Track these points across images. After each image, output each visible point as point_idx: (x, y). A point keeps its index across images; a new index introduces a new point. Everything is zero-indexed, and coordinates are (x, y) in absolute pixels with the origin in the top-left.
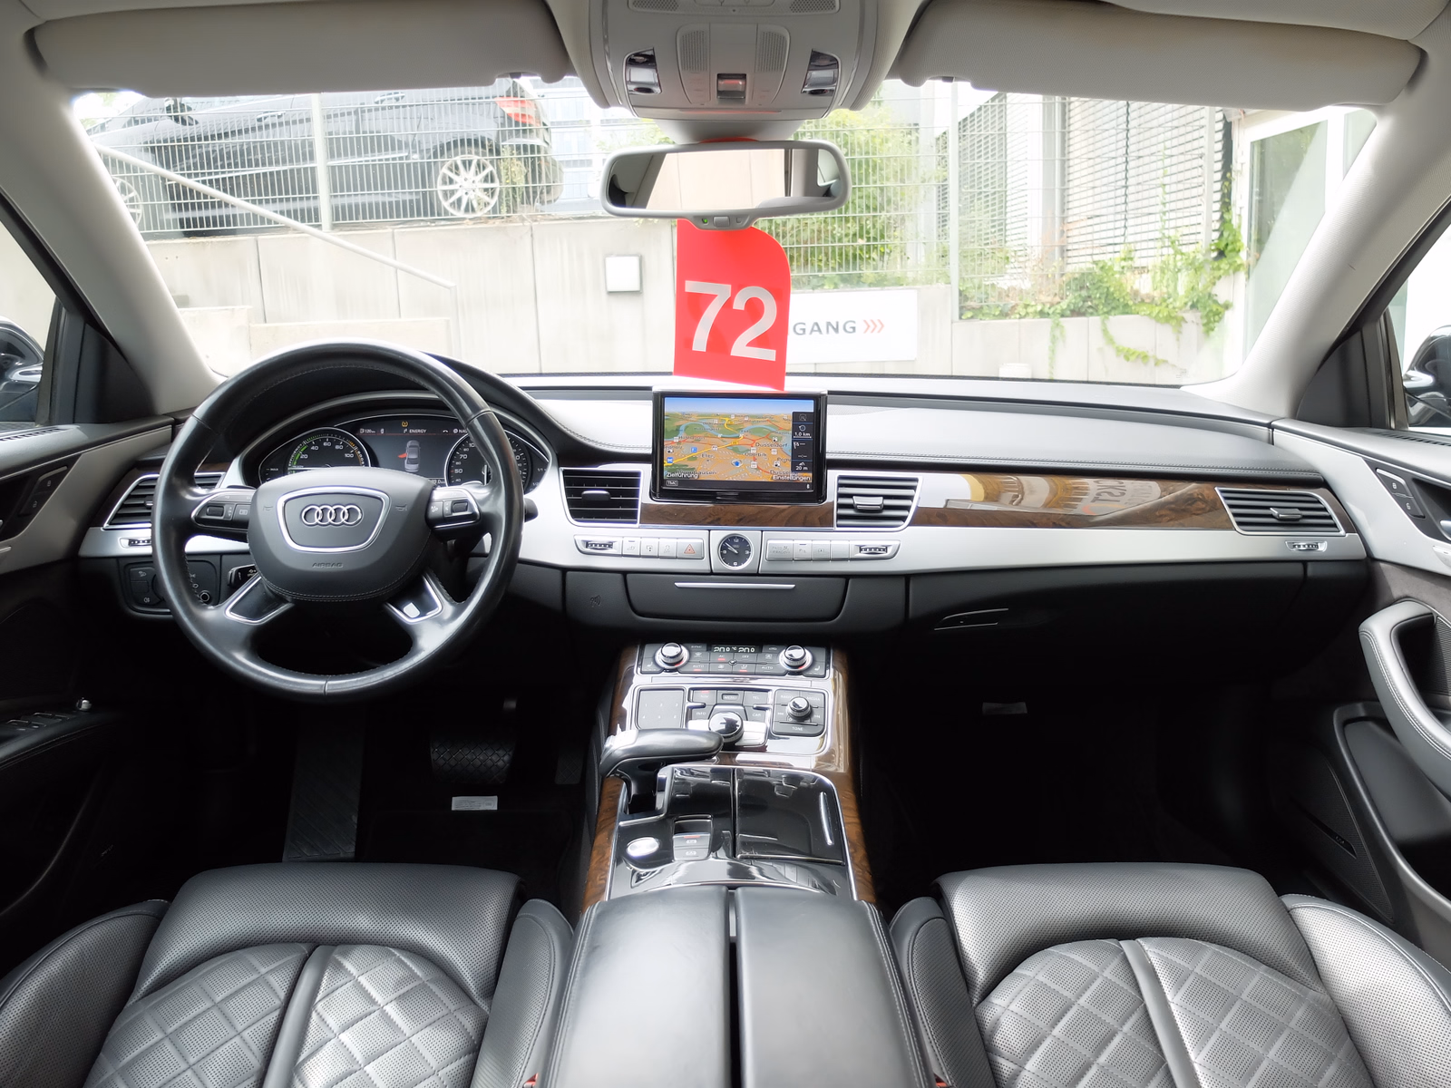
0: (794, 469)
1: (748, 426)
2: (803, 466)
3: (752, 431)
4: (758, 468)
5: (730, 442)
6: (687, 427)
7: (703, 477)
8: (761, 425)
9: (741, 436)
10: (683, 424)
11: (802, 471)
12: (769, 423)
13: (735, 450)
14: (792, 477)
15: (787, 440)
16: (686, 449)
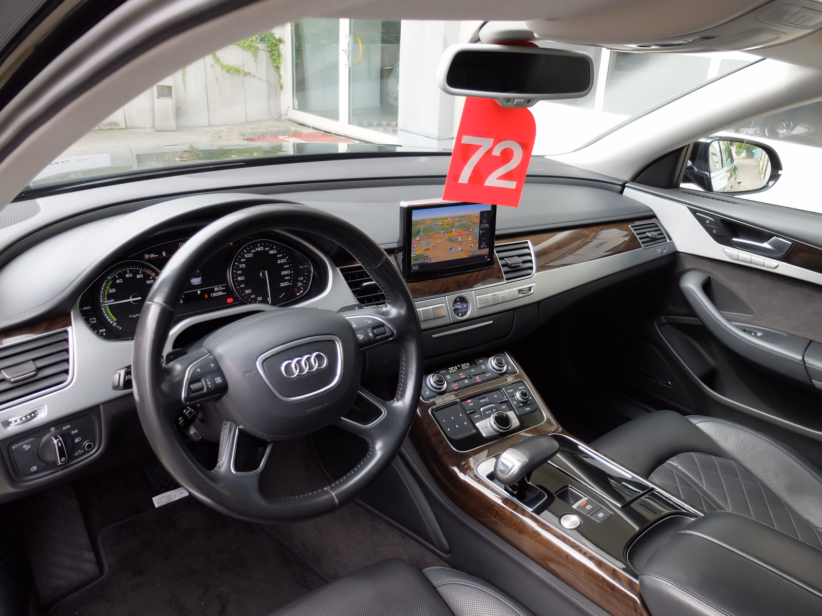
0: (480, 248)
1: (457, 224)
2: (484, 245)
3: (459, 227)
4: (462, 250)
5: (447, 236)
6: (424, 229)
7: (433, 261)
8: (464, 222)
9: (454, 230)
10: (421, 227)
11: (484, 248)
12: (468, 220)
13: (450, 240)
14: (479, 252)
15: (477, 230)
16: (423, 244)
